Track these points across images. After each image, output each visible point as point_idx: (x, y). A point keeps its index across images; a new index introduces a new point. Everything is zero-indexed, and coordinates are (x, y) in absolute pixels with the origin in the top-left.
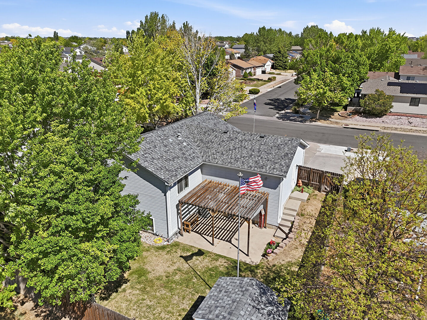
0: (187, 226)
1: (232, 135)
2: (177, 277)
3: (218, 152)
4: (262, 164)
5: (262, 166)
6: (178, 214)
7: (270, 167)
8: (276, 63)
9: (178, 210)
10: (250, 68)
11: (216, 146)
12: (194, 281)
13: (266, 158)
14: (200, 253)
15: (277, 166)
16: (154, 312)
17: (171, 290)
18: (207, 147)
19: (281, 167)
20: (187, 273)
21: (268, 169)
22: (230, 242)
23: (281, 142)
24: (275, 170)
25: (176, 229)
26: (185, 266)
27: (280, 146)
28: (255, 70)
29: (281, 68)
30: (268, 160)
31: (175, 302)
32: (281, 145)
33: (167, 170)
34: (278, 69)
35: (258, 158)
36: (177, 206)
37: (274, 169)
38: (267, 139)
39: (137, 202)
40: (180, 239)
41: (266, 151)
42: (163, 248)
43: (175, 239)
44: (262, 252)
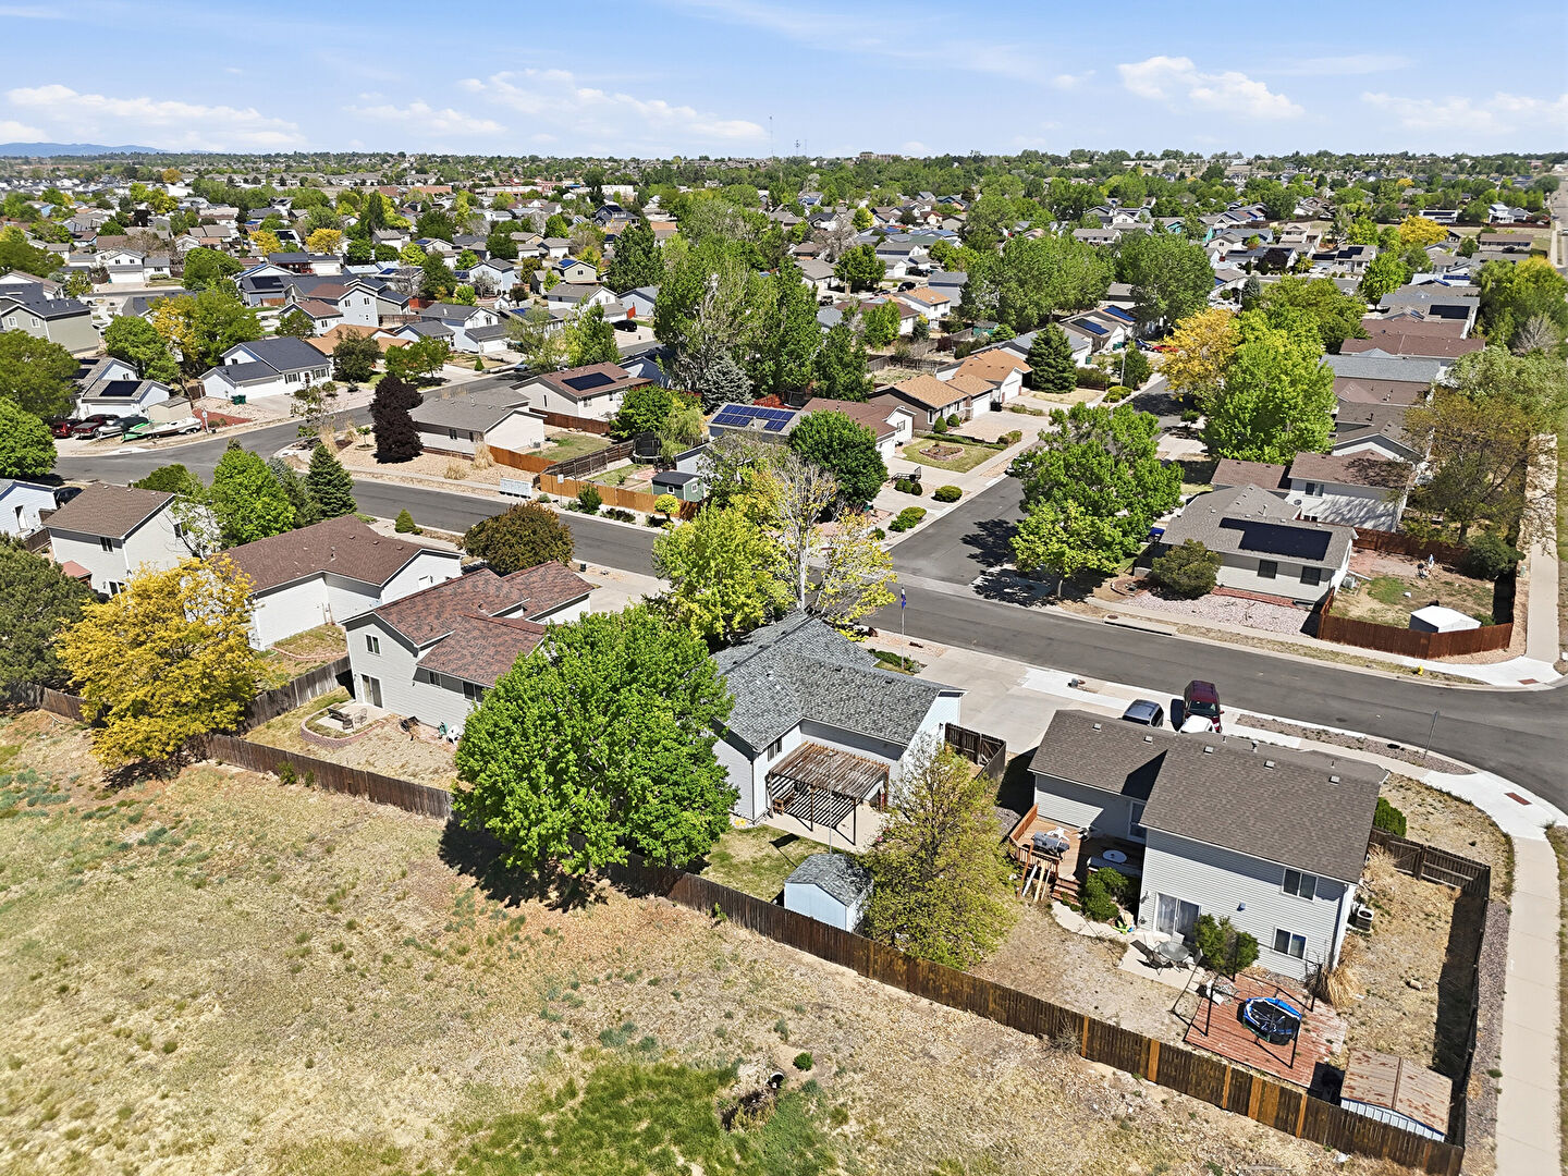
0: (779, 805)
2: (766, 864)
3: (825, 703)
4: (882, 725)
5: (881, 729)
6: (768, 788)
7: (891, 730)
9: (767, 783)
10: (957, 403)
11: (822, 691)
12: (785, 867)
13: (888, 717)
14: (792, 838)
15: (900, 729)
17: (760, 874)
18: (810, 693)
20: (777, 859)
21: (888, 733)
22: (835, 828)
23: (914, 692)
24: (897, 736)
25: (764, 809)
26: (776, 852)
28: (968, 405)
29: (1050, 385)
30: (891, 720)
32: (913, 697)
33: (755, 731)
34: (1043, 390)
36: (767, 778)
37: (896, 733)
38: (895, 686)
39: (727, 774)
40: (769, 822)
41: (889, 706)
42: (748, 831)
43: (763, 822)
44: (873, 841)
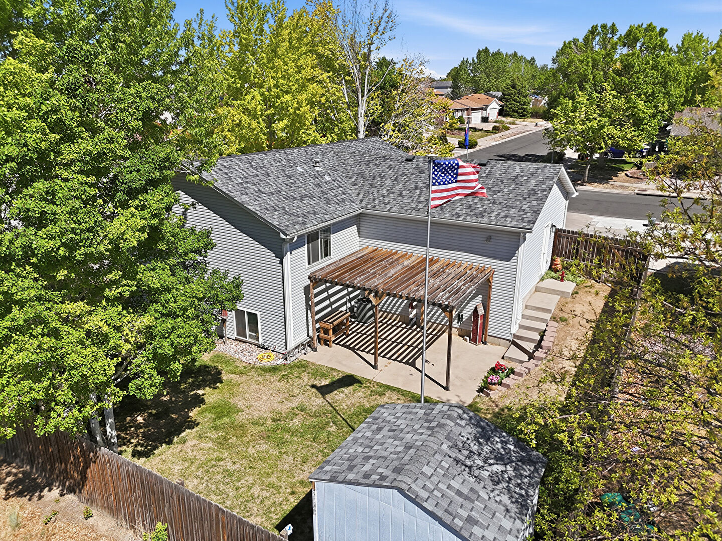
0: (326, 332)
1: (421, 164)
2: (296, 422)
3: (393, 193)
4: (481, 209)
5: (481, 214)
6: (308, 307)
7: (499, 215)
8: (507, 106)
10: (462, 110)
11: (388, 182)
12: (331, 429)
13: (489, 200)
14: (349, 380)
15: (512, 212)
16: (239, 484)
17: (281, 443)
18: (371, 185)
19: (522, 213)
20: (317, 415)
21: (493, 218)
22: (413, 365)
23: (522, 172)
24: (508, 219)
25: (303, 337)
26: (317, 401)
27: (519, 178)
28: (469, 114)
29: (515, 114)
30: (495, 203)
31: (286, 467)
32: (522, 176)
33: (286, 213)
34: (511, 116)
35: (473, 200)
36: (307, 290)
37: (506, 217)
38: (492, 168)
39: (209, 246)
40: (310, 356)
41: (490, 188)
42: (274, 369)
43: (301, 356)
44: (479, 383)
